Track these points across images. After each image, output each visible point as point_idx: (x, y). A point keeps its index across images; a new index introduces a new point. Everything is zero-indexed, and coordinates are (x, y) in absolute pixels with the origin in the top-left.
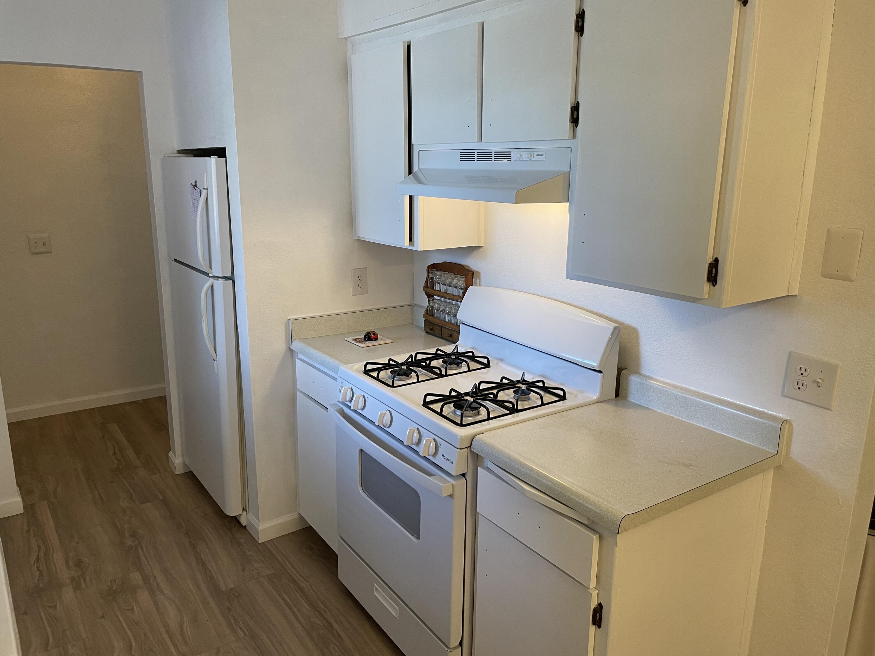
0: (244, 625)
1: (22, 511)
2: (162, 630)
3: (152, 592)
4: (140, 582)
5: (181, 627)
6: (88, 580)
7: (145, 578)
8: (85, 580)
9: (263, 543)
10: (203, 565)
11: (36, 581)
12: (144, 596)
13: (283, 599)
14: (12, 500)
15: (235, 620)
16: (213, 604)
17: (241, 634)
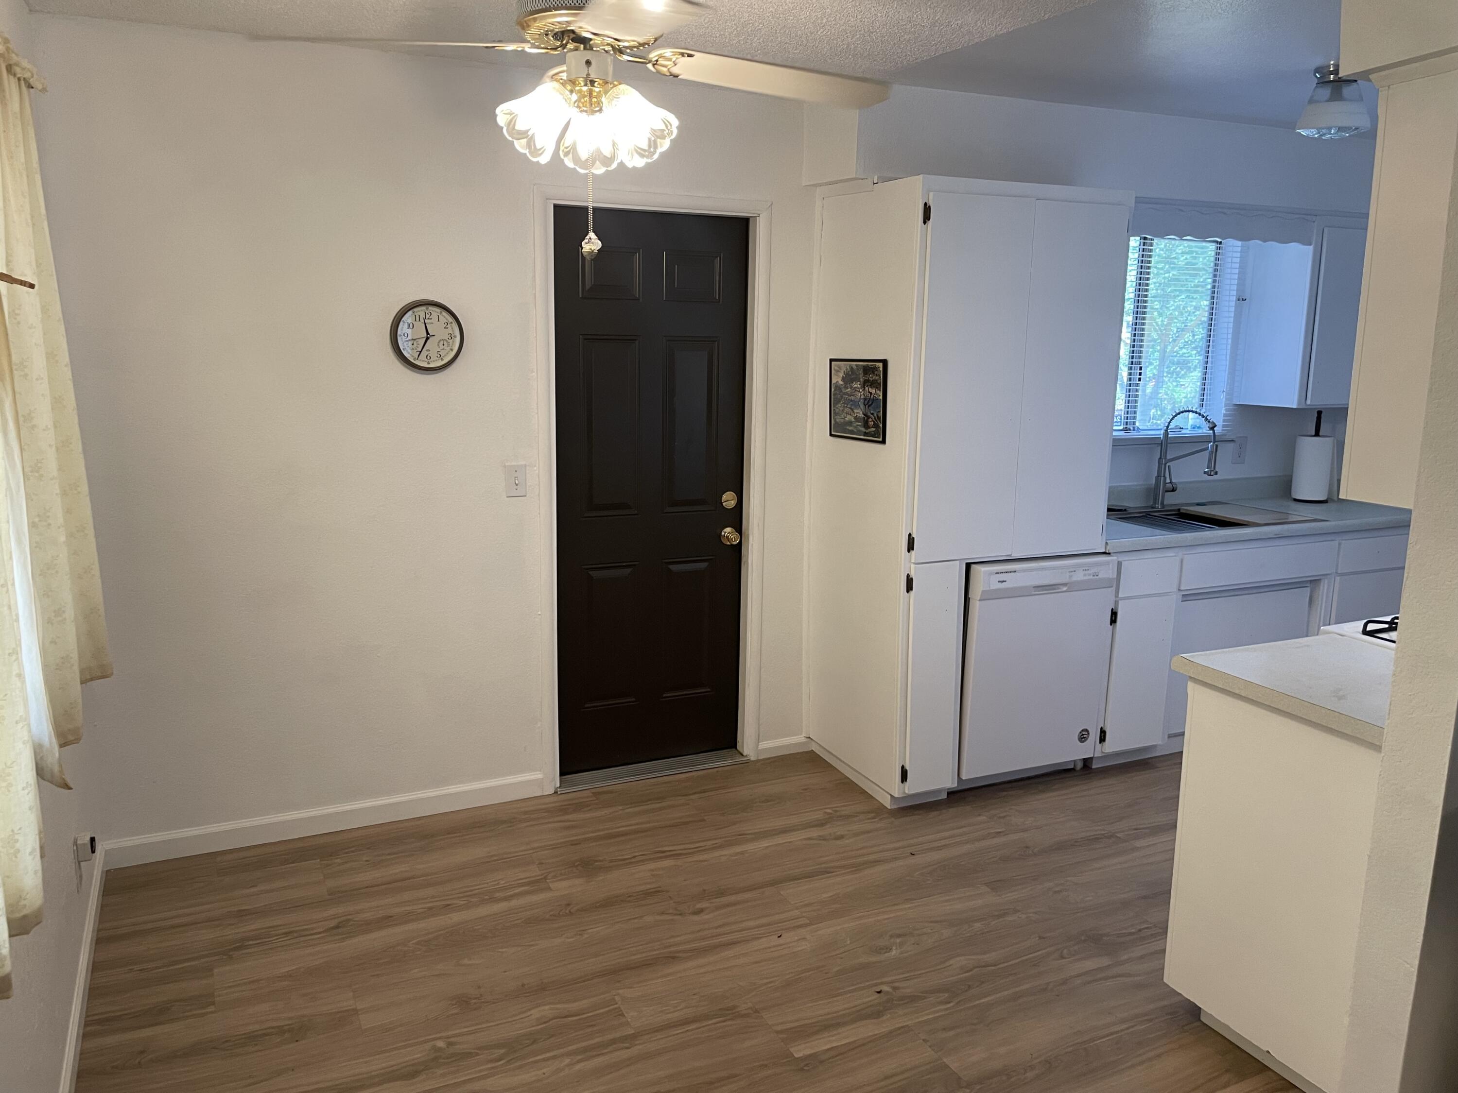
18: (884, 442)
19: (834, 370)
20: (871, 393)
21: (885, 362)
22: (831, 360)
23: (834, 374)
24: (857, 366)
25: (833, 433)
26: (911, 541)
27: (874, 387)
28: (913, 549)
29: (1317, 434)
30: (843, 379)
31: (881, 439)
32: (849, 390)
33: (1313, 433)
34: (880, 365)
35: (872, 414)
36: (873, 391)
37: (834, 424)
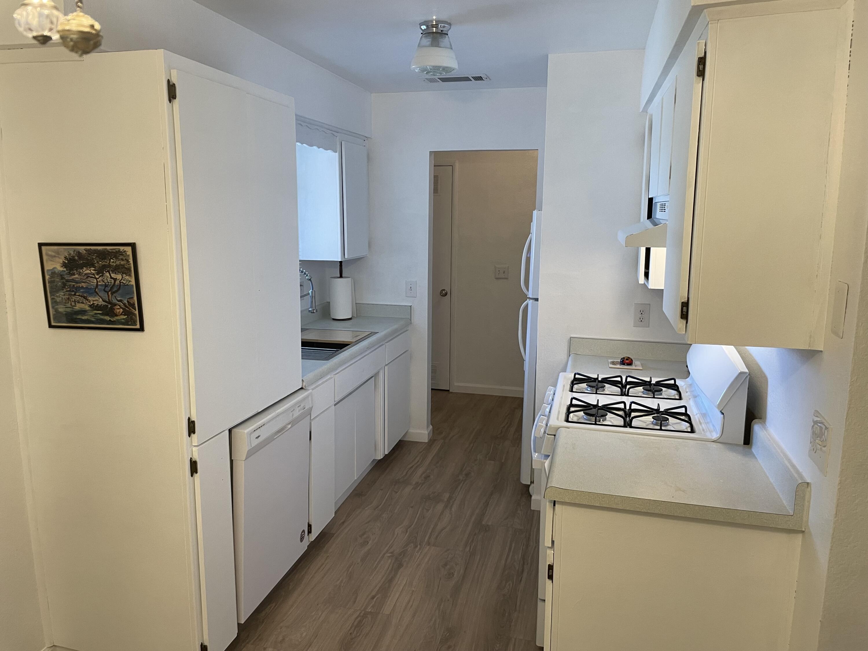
0: (474, 546)
1: (426, 441)
2: (432, 526)
3: (446, 507)
4: (445, 499)
5: (442, 530)
6: (423, 487)
7: (450, 498)
8: (422, 486)
9: (534, 510)
10: (487, 504)
11: (400, 477)
12: (440, 507)
13: (511, 545)
14: (422, 432)
15: (472, 541)
16: (470, 528)
17: (468, 549)
18: (141, 329)
19: (47, 255)
20: (115, 280)
21: (133, 246)
22: (40, 245)
23: (47, 261)
24: (85, 250)
25: (53, 324)
26: (191, 425)
27: (119, 272)
28: (194, 433)
29: (341, 276)
30: (64, 265)
31: (138, 326)
32: (77, 276)
33: (339, 276)
34: (129, 250)
35: (120, 301)
36: (119, 277)
37: (54, 315)
